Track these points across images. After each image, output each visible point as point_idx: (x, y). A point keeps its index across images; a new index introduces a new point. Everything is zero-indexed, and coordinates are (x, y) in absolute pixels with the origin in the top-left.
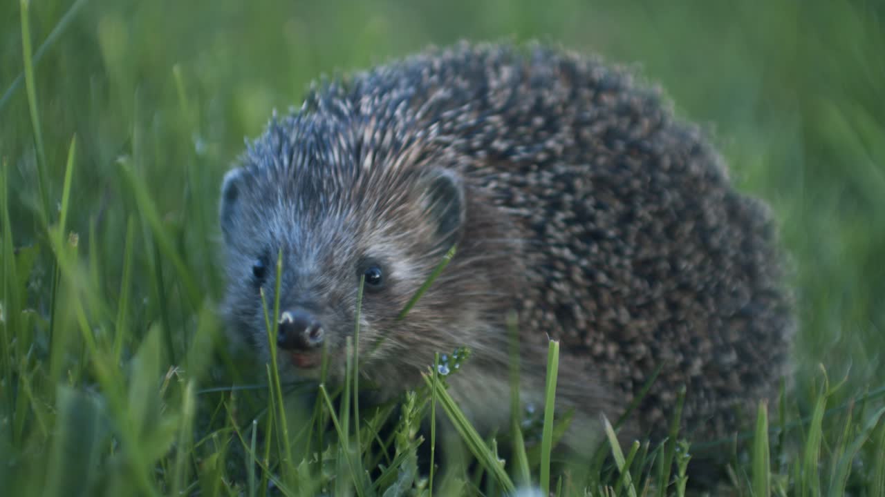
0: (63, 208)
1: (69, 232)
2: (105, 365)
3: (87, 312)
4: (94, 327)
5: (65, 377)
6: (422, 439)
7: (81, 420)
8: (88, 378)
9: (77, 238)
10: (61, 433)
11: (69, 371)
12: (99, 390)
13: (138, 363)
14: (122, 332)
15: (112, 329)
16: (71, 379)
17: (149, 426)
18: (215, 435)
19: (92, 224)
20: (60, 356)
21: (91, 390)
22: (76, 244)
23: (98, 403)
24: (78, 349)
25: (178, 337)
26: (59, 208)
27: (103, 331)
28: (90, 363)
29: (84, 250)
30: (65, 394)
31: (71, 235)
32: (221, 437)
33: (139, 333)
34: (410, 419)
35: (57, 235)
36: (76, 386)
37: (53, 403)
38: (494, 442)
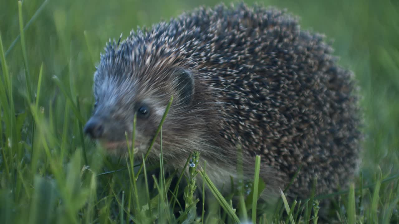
0: (37, 95)
1: (40, 106)
2: (55, 167)
3: (48, 143)
4: (50, 149)
5: (38, 171)
6: (198, 200)
7: (45, 191)
8: (48, 173)
9: (43, 109)
10: (36, 197)
11: (40, 169)
12: (53, 177)
13: (71, 166)
14: (64, 151)
15: (59, 149)
16: (41, 173)
17: (76, 194)
18: (105, 198)
19: (51, 102)
20: (36, 162)
21: (49, 177)
22: (43, 112)
23: (53, 183)
24: (44, 159)
25: (89, 154)
26: (35, 96)
27: (55, 151)
28: (49, 166)
29: (47, 115)
30: (38, 179)
31: (41, 108)
32: (108, 199)
33: (71, 152)
34: (193, 191)
35: (34, 108)
36: (43, 176)
37: (33, 184)
38: (231, 201)
